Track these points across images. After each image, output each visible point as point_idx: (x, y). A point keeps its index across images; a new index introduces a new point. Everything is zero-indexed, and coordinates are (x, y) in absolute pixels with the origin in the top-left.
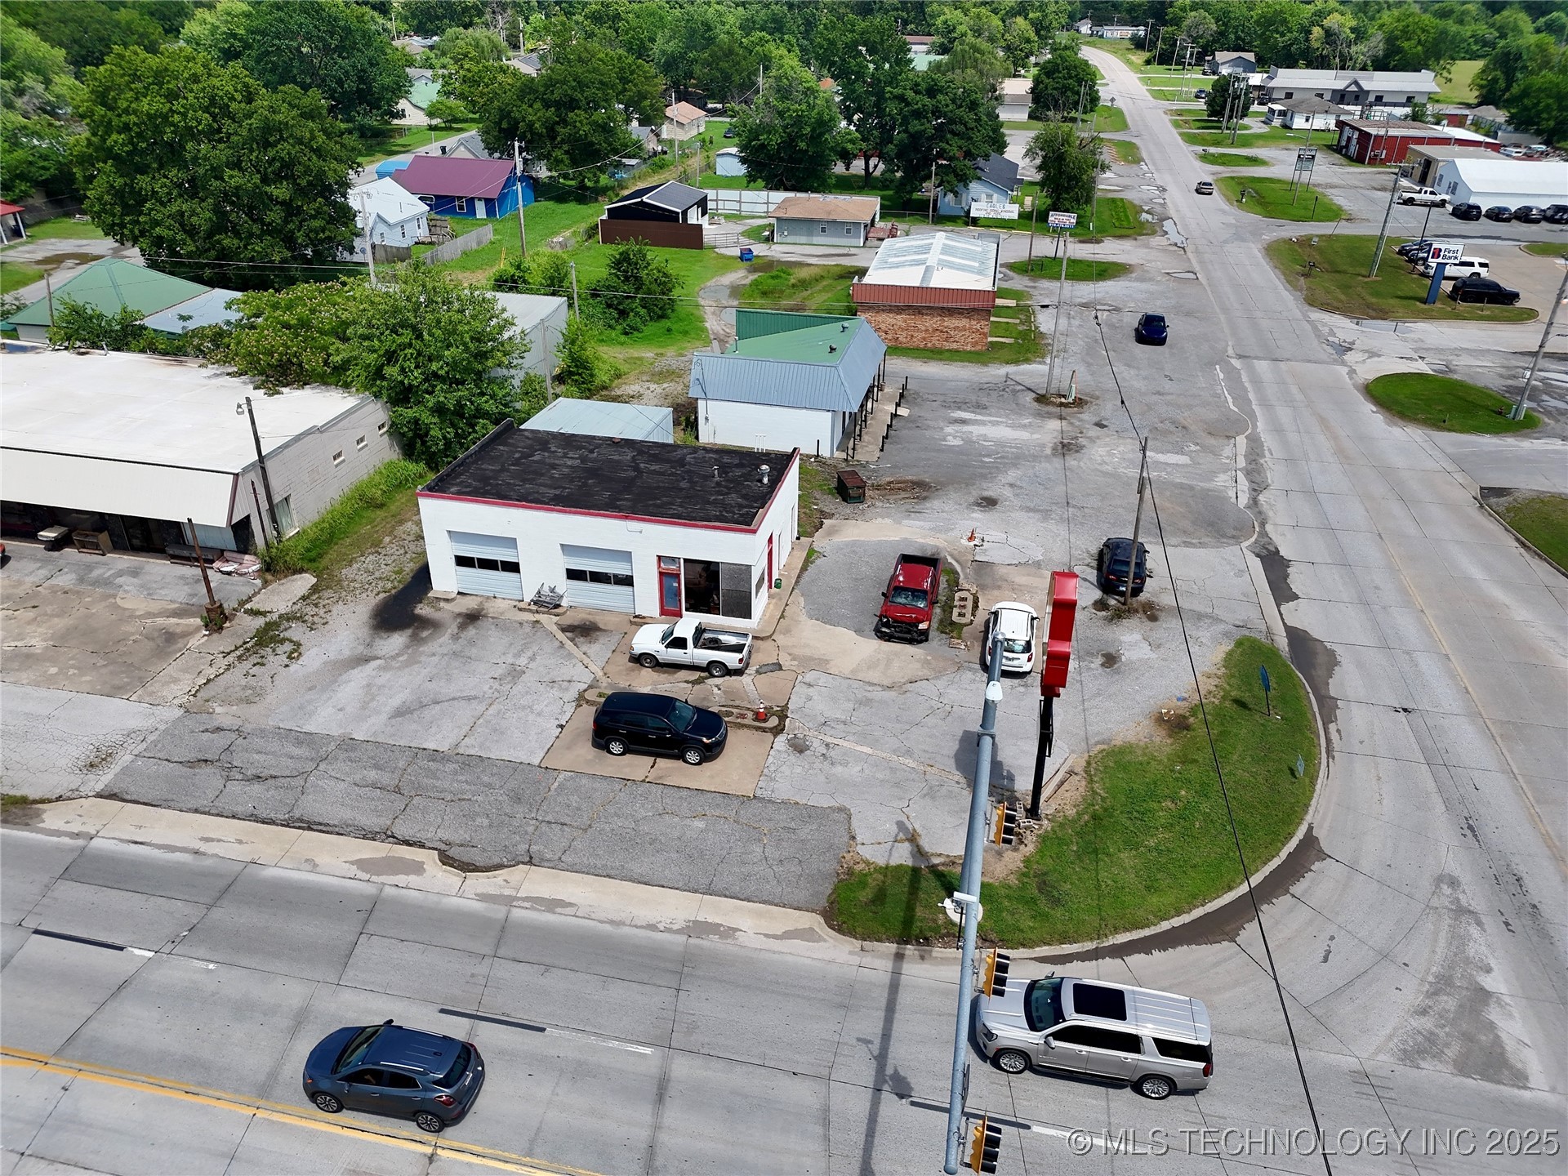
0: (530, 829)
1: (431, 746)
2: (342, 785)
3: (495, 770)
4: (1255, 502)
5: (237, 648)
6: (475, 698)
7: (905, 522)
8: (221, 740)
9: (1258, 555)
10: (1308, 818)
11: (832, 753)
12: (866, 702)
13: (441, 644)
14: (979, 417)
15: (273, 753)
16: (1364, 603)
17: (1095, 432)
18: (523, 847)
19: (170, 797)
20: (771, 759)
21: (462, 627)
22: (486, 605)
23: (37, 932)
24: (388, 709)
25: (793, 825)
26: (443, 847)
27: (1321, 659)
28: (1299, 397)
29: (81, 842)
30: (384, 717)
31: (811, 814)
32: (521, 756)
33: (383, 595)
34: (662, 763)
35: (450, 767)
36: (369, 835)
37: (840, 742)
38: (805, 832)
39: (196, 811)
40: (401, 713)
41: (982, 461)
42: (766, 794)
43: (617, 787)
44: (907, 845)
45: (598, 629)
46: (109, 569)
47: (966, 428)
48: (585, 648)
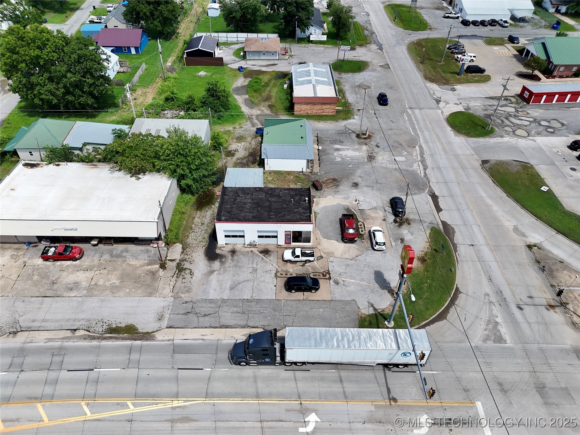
0: (282, 318)
1: (246, 298)
2: (229, 314)
3: (265, 303)
4: (425, 173)
5: (174, 274)
6: (249, 280)
7: (336, 196)
8: (189, 305)
9: (430, 195)
10: (456, 283)
11: (345, 283)
12: (347, 265)
13: (229, 262)
14: (342, 147)
15: (205, 307)
16: (459, 210)
17: (376, 150)
18: (282, 324)
19: (186, 325)
20: (331, 288)
21: (232, 256)
22: (235, 247)
23: (179, 369)
24: (228, 288)
25: (344, 307)
26: (263, 327)
27: (451, 231)
28: (430, 126)
29: (171, 342)
30: (228, 291)
31: (347, 303)
32: (269, 297)
33: (204, 248)
34: (306, 293)
35: (254, 303)
36: (243, 327)
37: (346, 279)
38: (347, 308)
39: (195, 328)
40: (232, 288)
41: (349, 167)
42: (334, 299)
43: (298, 303)
44: (372, 307)
45: (270, 251)
46: (118, 251)
47: (341, 153)
48: (269, 258)
